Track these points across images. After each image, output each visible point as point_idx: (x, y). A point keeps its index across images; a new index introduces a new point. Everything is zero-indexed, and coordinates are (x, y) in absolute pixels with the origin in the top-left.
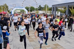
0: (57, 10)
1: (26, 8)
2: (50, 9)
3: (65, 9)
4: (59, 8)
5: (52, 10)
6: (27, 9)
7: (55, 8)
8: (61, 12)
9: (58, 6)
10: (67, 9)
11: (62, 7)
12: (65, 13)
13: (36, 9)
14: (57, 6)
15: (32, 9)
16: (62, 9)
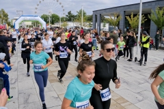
0: (102, 20)
1: (42, 17)
2: (90, 19)
3: (117, 17)
4: (106, 17)
5: (94, 19)
6: (45, 18)
7: (98, 16)
8: (110, 24)
9: (105, 13)
10: (122, 18)
11: (113, 15)
12: (118, 25)
13: (62, 19)
14: (103, 13)
15: (55, 19)
16: (113, 18)
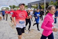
3: (37, 5)
7: (30, 5)
9: (32, 4)
10: (38, 5)
11: (35, 4)
12: (37, 8)
13: (17, 7)
15: (14, 7)
